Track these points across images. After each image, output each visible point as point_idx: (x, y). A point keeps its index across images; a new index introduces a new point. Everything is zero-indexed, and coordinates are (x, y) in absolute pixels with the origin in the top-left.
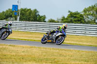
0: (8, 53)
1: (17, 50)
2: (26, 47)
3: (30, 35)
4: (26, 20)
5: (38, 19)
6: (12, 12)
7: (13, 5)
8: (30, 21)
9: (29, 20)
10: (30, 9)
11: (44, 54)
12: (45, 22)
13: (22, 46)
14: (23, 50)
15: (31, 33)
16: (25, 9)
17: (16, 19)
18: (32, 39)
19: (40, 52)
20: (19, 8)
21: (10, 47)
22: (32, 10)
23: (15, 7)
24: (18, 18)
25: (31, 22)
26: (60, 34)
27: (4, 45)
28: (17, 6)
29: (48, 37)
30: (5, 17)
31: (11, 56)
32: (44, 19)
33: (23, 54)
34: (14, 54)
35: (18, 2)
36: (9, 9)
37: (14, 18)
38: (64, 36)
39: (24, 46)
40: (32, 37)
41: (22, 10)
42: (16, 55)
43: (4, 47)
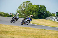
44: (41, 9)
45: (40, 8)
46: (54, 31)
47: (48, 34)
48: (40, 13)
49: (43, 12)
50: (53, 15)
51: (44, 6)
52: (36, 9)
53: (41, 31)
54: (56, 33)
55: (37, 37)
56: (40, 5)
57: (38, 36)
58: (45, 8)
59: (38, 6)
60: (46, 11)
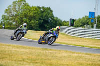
0: (85, 62)
1: (94, 59)
6: (88, 19)
7: (90, 12)
14: (99, 59)
17: (93, 27)
20: (96, 16)
21: (86, 55)
23: (92, 14)
24: (95, 25)
26: (52, 35)
27: (80, 53)
28: (94, 13)
31: (88, 64)
34: (91, 63)
35: (95, 9)
36: (86, 16)
37: (91, 26)
38: (55, 37)
41: (99, 17)
43: (80, 55)
44: (44, 14)
45: (42, 12)
46: (67, 51)
47: (57, 56)
48: (42, 21)
49: (48, 19)
50: (64, 23)
51: (49, 9)
52: (35, 13)
53: (44, 52)
56: (43, 7)
57: (39, 61)
58: (51, 11)
59: (39, 8)
60: (52, 17)
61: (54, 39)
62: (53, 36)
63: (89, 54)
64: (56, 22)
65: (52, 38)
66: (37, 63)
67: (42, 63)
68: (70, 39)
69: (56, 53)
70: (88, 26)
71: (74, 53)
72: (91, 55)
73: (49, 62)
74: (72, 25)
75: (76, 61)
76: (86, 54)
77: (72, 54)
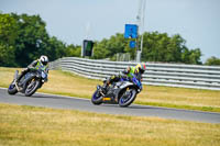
0: (116, 135)
1: (136, 129)
2: (155, 122)
3: (166, 94)
4: (156, 60)
5: (183, 56)
6: (124, 40)
7: (127, 25)
8: (165, 62)
9: (163, 60)
10: (165, 35)
11: (197, 137)
12: (200, 64)
13: (145, 118)
14: (148, 128)
15: (169, 90)
16: (154, 35)
17: (133, 57)
18: (170, 102)
19: (189, 132)
20: (141, 32)
21: (119, 120)
22: (169, 36)
23: (132, 29)
24: (139, 53)
25: (167, 64)
26: (128, 83)
28: (136, 26)
29: (105, 90)
30: (107, 52)
31: (123, 141)
32: (197, 58)
33: (148, 136)
34: (129, 136)
35: (138, 18)
36: (118, 35)
37: (129, 55)
38: (136, 88)
39: (152, 118)
40: (169, 98)
41: (147, 36)
42: (133, 139)
46: (77, 112)
47: (55, 123)
49: (35, 41)
50: (71, 50)
51: (38, 18)
52: (7, 29)
54: (83, 119)
55: (11, 135)
56: (24, 16)
57: (16, 135)
60: (45, 36)
61: (134, 93)
62: (130, 87)
63: (125, 118)
64: (53, 47)
65: (128, 90)
66: (11, 138)
67: (23, 139)
68: (85, 86)
69: (53, 116)
70: (124, 55)
71: (93, 115)
72: (129, 119)
73: (38, 136)
74: (88, 54)
75: (97, 134)
76: (120, 118)
77: (87, 118)
